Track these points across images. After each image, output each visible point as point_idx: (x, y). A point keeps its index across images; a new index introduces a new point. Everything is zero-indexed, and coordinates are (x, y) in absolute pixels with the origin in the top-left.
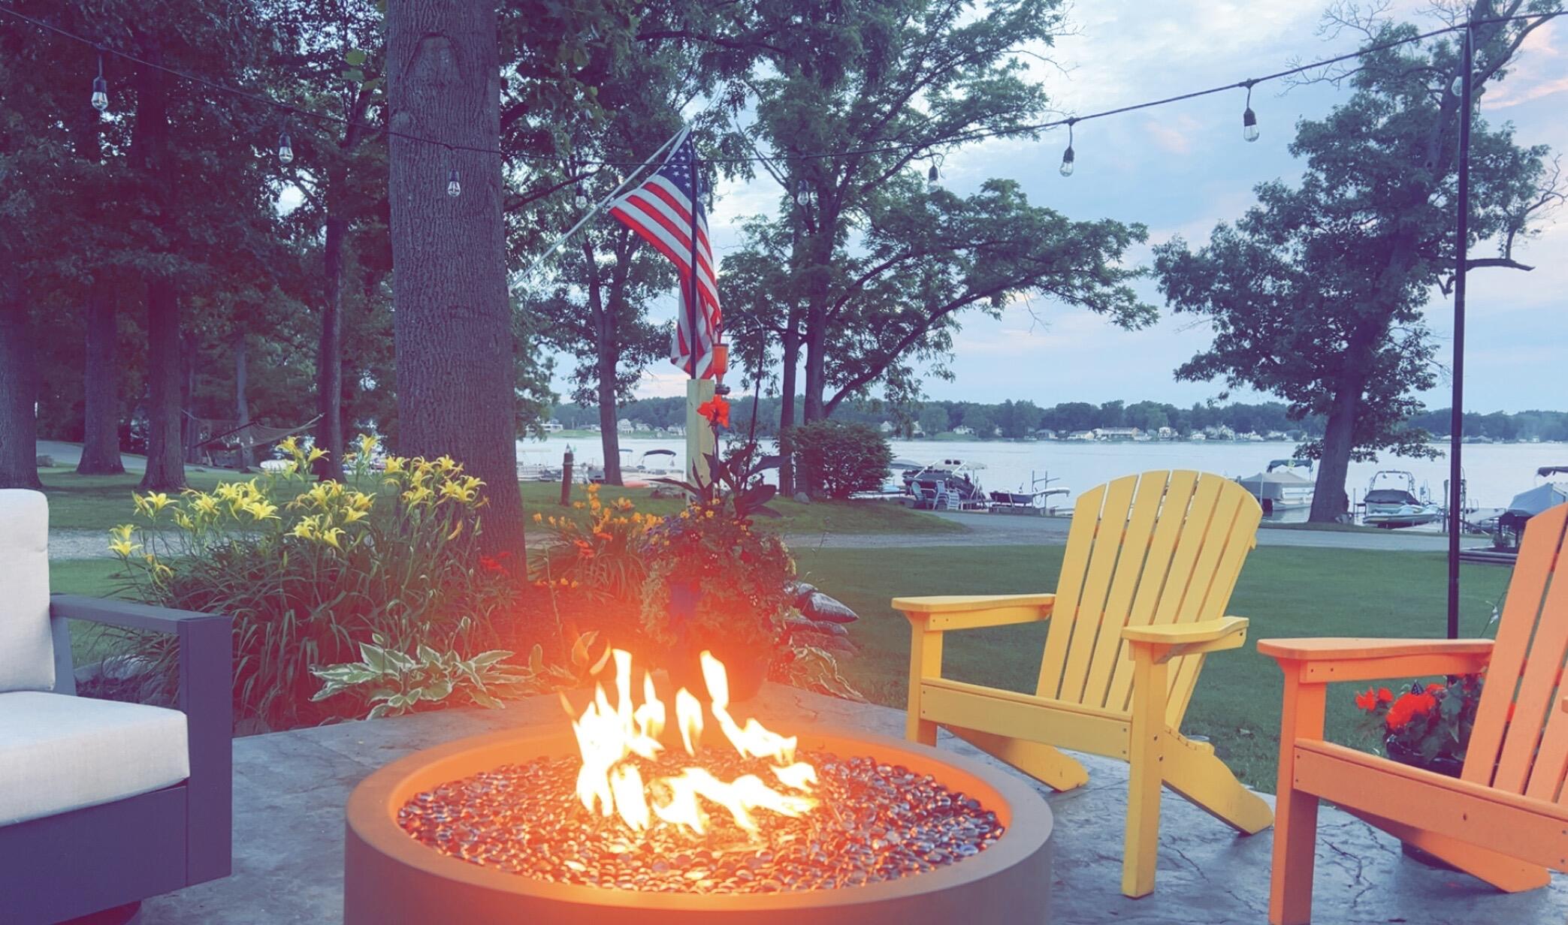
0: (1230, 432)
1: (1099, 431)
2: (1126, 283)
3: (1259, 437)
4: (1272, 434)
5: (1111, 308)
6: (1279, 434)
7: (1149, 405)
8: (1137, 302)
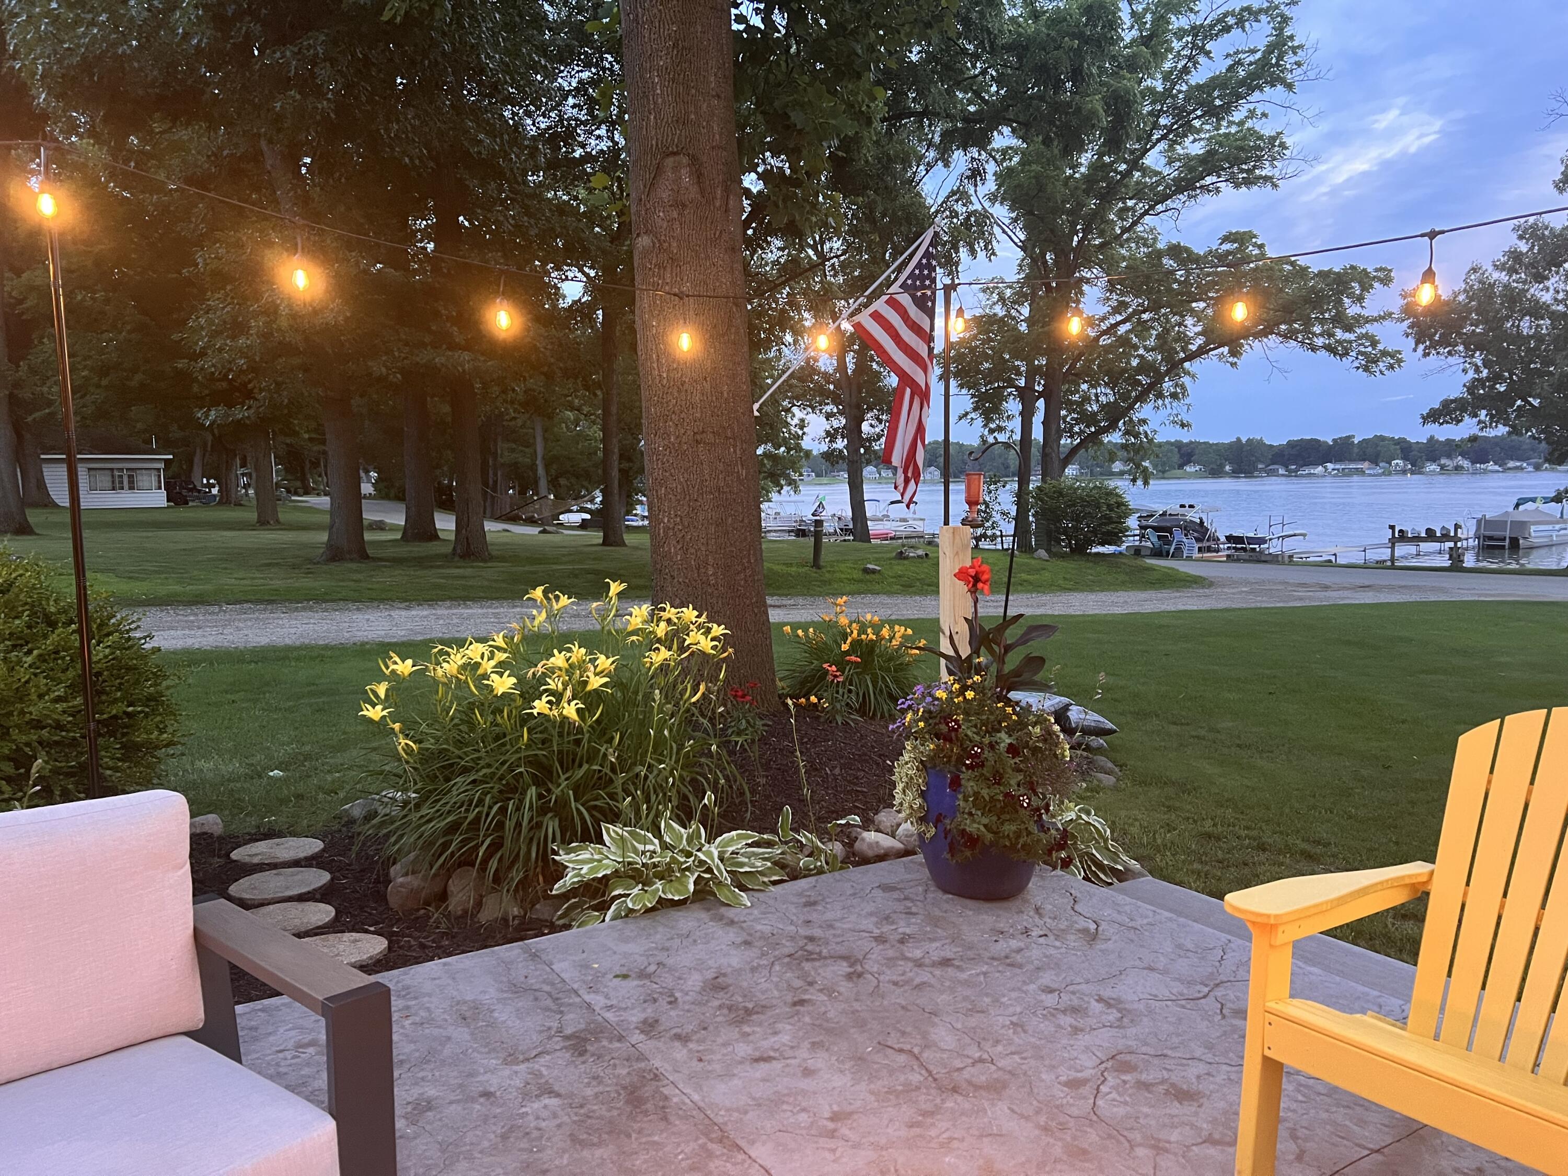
0: (1466, 464)
1: (1330, 466)
2: (1369, 328)
3: (1497, 468)
4: (1511, 464)
5: (1354, 354)
6: (1518, 464)
7: (1382, 438)
8: (1380, 347)
